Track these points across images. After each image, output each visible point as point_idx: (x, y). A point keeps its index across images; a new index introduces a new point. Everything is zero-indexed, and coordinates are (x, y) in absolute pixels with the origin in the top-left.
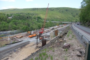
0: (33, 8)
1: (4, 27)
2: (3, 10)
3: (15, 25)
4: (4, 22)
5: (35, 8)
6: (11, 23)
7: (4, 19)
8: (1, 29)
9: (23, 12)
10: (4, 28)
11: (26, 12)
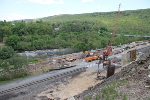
0: (94, 13)
1: (48, 43)
2: (48, 18)
3: (64, 41)
4: (48, 36)
5: (97, 13)
6: (58, 37)
7: (49, 31)
8: (44, 46)
9: (77, 19)
10: (49, 45)
11: (82, 20)
